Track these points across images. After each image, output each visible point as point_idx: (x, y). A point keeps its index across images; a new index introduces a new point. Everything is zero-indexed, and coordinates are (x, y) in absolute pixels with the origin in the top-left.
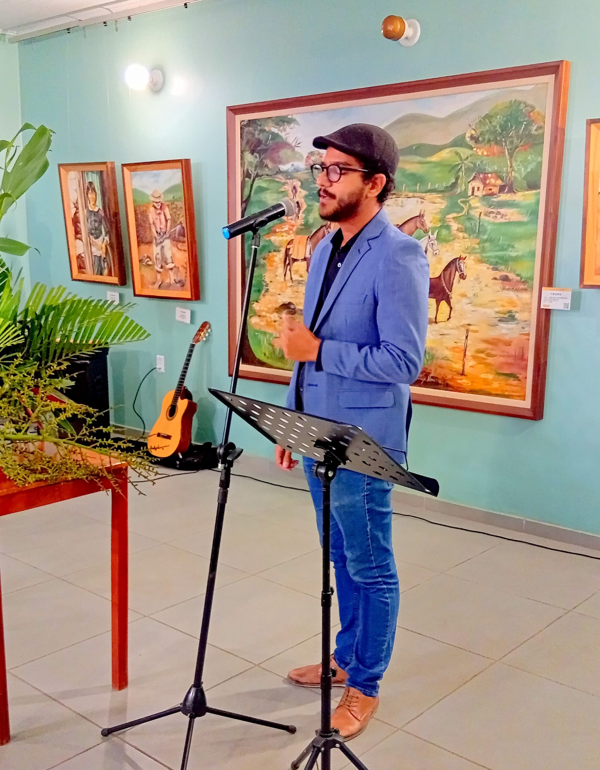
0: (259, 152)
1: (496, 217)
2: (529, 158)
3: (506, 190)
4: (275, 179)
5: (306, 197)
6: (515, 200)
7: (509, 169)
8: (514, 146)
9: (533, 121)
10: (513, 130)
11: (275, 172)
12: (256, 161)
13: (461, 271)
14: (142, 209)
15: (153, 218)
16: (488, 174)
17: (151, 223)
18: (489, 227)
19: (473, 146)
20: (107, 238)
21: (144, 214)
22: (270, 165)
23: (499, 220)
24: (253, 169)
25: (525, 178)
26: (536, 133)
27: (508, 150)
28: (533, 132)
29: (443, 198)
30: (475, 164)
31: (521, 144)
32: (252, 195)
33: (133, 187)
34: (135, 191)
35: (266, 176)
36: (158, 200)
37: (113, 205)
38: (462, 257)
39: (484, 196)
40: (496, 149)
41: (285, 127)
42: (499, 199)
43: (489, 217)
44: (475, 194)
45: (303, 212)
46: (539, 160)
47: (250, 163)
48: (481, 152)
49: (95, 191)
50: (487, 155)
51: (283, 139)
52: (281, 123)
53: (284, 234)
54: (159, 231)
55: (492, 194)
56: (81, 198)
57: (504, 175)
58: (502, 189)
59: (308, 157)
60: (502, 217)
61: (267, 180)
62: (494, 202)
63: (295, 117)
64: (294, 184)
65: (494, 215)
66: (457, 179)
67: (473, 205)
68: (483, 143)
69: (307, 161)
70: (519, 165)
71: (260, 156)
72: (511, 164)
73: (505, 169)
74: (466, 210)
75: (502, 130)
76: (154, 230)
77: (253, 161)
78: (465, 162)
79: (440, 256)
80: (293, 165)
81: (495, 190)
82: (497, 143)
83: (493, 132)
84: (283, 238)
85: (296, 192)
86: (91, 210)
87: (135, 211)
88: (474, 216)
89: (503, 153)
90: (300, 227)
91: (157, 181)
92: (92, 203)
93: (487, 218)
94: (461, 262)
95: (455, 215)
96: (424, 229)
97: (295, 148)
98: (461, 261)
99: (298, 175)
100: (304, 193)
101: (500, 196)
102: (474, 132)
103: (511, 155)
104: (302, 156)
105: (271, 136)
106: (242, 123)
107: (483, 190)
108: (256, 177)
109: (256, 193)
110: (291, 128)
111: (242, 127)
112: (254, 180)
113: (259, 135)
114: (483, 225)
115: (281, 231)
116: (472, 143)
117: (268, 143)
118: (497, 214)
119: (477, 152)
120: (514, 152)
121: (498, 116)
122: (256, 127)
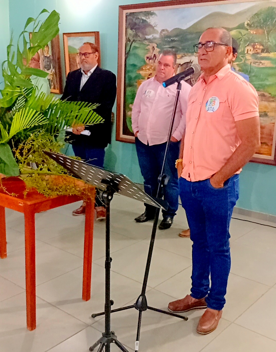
0: (135, 29)
1: (259, 64)
3: (265, 51)
4: (143, 43)
5: (159, 52)
6: (269, 57)
7: (267, 41)
8: (270, 29)
10: (270, 22)
11: (143, 39)
12: (133, 33)
14: (73, 56)
16: (256, 43)
18: (255, 70)
19: (248, 29)
20: (54, 70)
21: (74, 59)
22: (141, 35)
23: (261, 66)
24: (132, 38)
27: (267, 31)
30: (249, 38)
31: (274, 29)
32: (131, 50)
33: (69, 45)
34: (69, 47)
35: (138, 41)
37: (57, 54)
39: (253, 54)
40: (260, 31)
41: (149, 17)
42: (261, 55)
43: (256, 64)
44: (249, 53)
47: (130, 34)
48: (252, 32)
49: (48, 46)
50: (256, 34)
51: (148, 23)
52: (147, 15)
53: (147, 70)
55: (258, 53)
57: (264, 44)
58: (263, 51)
59: (161, 32)
60: (262, 65)
61: (139, 43)
62: (258, 57)
63: (155, 12)
64: (153, 45)
65: (258, 63)
67: (247, 58)
68: (254, 28)
69: (160, 34)
70: (272, 39)
71: (135, 31)
72: (268, 38)
73: (264, 41)
74: (243, 61)
75: (264, 22)
76: (79, 67)
77: (132, 33)
78: (244, 37)
81: (259, 51)
82: (261, 28)
83: (259, 22)
84: (146, 72)
85: (154, 49)
87: (69, 57)
88: (248, 64)
89: (264, 33)
91: (81, 42)
92: (46, 52)
93: (255, 65)
95: (237, 63)
97: (154, 27)
99: (156, 41)
101: (262, 54)
102: (249, 22)
103: (268, 34)
104: (158, 32)
105: (141, 21)
106: (127, 14)
107: (253, 51)
108: (133, 41)
109: (133, 49)
110: (152, 17)
111: (127, 16)
112: (132, 43)
113: (135, 20)
114: (252, 68)
115: (146, 69)
116: (248, 27)
117: (140, 24)
118: (259, 63)
119: (250, 32)
120: (270, 32)
121: (262, 15)
122: (134, 17)
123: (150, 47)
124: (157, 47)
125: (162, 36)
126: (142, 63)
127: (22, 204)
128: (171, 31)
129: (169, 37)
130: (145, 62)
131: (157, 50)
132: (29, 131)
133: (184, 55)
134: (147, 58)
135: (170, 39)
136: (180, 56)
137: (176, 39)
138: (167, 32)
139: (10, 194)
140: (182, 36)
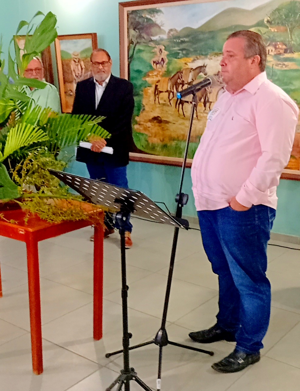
0: (138, 29)
1: (282, 67)
3: (288, 51)
4: (148, 45)
5: (168, 55)
6: (293, 57)
7: (290, 39)
8: (293, 26)
10: (292, 18)
11: (148, 41)
12: (136, 34)
14: (66, 62)
15: (74, 68)
16: (278, 42)
18: (278, 73)
19: (269, 26)
21: (68, 65)
22: (145, 37)
23: (284, 68)
24: (135, 39)
27: (289, 28)
30: (270, 37)
31: (297, 25)
32: (135, 54)
33: (61, 50)
34: (62, 52)
35: (143, 43)
39: (275, 55)
40: (282, 28)
42: (284, 56)
44: (270, 54)
45: (166, 64)
47: (133, 36)
50: (277, 32)
51: (153, 22)
52: (152, 13)
53: (154, 77)
55: (280, 54)
57: (287, 43)
58: (286, 51)
59: (169, 32)
60: (286, 67)
61: (144, 45)
62: (281, 58)
64: (161, 47)
65: (281, 65)
67: (269, 60)
68: (274, 25)
69: (168, 34)
70: (296, 37)
71: (139, 31)
73: (287, 40)
75: (286, 17)
76: (74, 75)
78: (264, 35)
80: (160, 37)
81: (282, 51)
82: (283, 24)
83: (281, 18)
84: (154, 79)
85: (161, 52)
87: (62, 63)
88: (269, 66)
89: (286, 30)
90: (164, 73)
91: (76, 46)
93: (277, 67)
97: (161, 27)
99: (163, 42)
102: (269, 18)
103: (291, 31)
104: (165, 32)
105: (146, 20)
106: (128, 12)
107: (275, 51)
108: (137, 44)
109: (137, 53)
110: (159, 15)
111: (129, 14)
112: (135, 45)
113: (139, 19)
114: (274, 71)
115: (153, 75)
116: (268, 25)
117: (144, 24)
118: (283, 65)
120: (293, 30)
121: (284, 10)
122: (137, 15)
123: (157, 50)
124: (165, 50)
125: (170, 36)
126: (149, 68)
127: (23, 231)
128: (181, 31)
129: (179, 37)
130: (151, 67)
131: (165, 53)
132: (26, 149)
133: (197, 58)
134: (154, 62)
135: (180, 40)
136: (192, 59)
137: (186, 39)
138: (175, 32)
139: (8, 221)
140: (192, 36)
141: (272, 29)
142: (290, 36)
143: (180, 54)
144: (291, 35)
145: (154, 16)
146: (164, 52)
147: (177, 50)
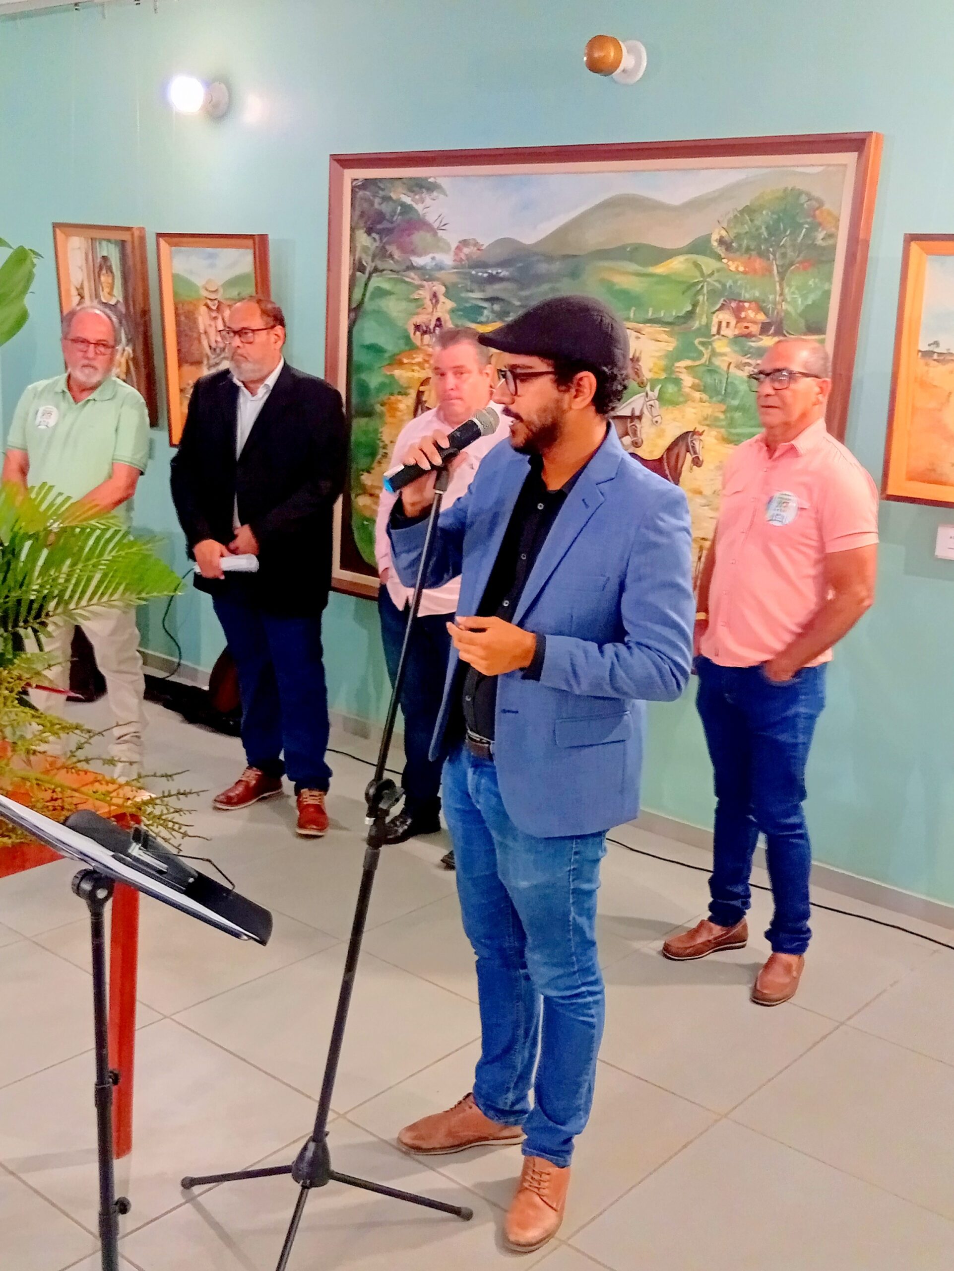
0: (379, 233)
2: (811, 283)
3: (772, 331)
4: (404, 278)
5: (453, 311)
7: (778, 297)
8: (787, 261)
9: (820, 224)
10: (787, 236)
11: (404, 267)
12: (373, 247)
13: (695, 453)
14: (186, 307)
15: (205, 325)
16: (744, 302)
17: (202, 331)
18: (742, 388)
19: (723, 256)
20: (129, 349)
21: (191, 316)
22: (397, 255)
24: (370, 259)
25: (801, 315)
26: (824, 244)
27: (777, 266)
28: (819, 242)
29: (671, 334)
30: (724, 285)
31: (800, 259)
32: (366, 299)
33: (174, 272)
34: (176, 278)
35: (390, 272)
36: (213, 296)
37: (140, 298)
38: (698, 432)
39: (736, 337)
40: (758, 263)
41: (424, 196)
44: (722, 333)
46: (826, 287)
47: (365, 249)
48: (734, 266)
49: (112, 272)
50: (745, 273)
51: (418, 215)
52: (417, 188)
53: (416, 368)
54: (214, 345)
55: (749, 336)
56: (89, 281)
57: (769, 306)
58: (765, 329)
59: (458, 248)
61: (391, 279)
62: (751, 347)
63: (440, 181)
64: (434, 288)
66: (695, 305)
67: (718, 350)
68: (738, 253)
69: (456, 254)
70: (793, 293)
71: (381, 239)
72: (782, 289)
73: (771, 297)
74: (706, 356)
75: (770, 234)
76: (205, 343)
77: (369, 246)
78: (708, 280)
79: (662, 426)
80: (433, 258)
81: (755, 329)
82: (762, 254)
83: (757, 237)
84: (413, 374)
85: (437, 302)
86: (104, 301)
87: (176, 309)
88: (719, 367)
89: (770, 271)
91: (212, 266)
92: (107, 290)
94: (695, 439)
95: (688, 363)
96: (638, 380)
97: (438, 231)
98: (695, 437)
99: (442, 274)
100: (450, 304)
101: (762, 339)
102: (724, 234)
103: (782, 276)
104: (448, 245)
105: (399, 208)
106: (354, 183)
107: (735, 327)
108: (374, 272)
109: (372, 298)
110: (432, 199)
111: (355, 188)
112: (369, 278)
113: (380, 204)
114: (732, 383)
115: (411, 364)
116: (721, 251)
117: (395, 219)
119: (729, 266)
120: (786, 271)
121: (765, 212)
122: (377, 192)
123: (425, 294)
124: (447, 295)
125: (461, 260)
126: (401, 344)
128: (490, 247)
129: (483, 265)
130: (408, 339)
134: (417, 328)
135: (487, 272)
137: (504, 273)
138: (475, 248)
140: (520, 265)
141: (730, 263)
142: (778, 288)
143: (486, 312)
144: (781, 285)
145: (422, 201)
146: (444, 303)
147: (476, 299)
